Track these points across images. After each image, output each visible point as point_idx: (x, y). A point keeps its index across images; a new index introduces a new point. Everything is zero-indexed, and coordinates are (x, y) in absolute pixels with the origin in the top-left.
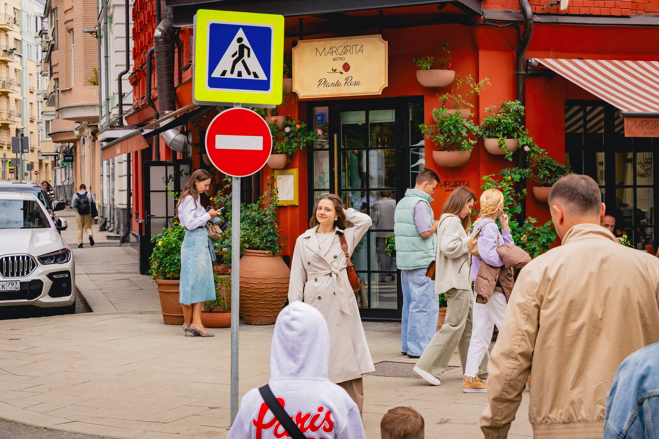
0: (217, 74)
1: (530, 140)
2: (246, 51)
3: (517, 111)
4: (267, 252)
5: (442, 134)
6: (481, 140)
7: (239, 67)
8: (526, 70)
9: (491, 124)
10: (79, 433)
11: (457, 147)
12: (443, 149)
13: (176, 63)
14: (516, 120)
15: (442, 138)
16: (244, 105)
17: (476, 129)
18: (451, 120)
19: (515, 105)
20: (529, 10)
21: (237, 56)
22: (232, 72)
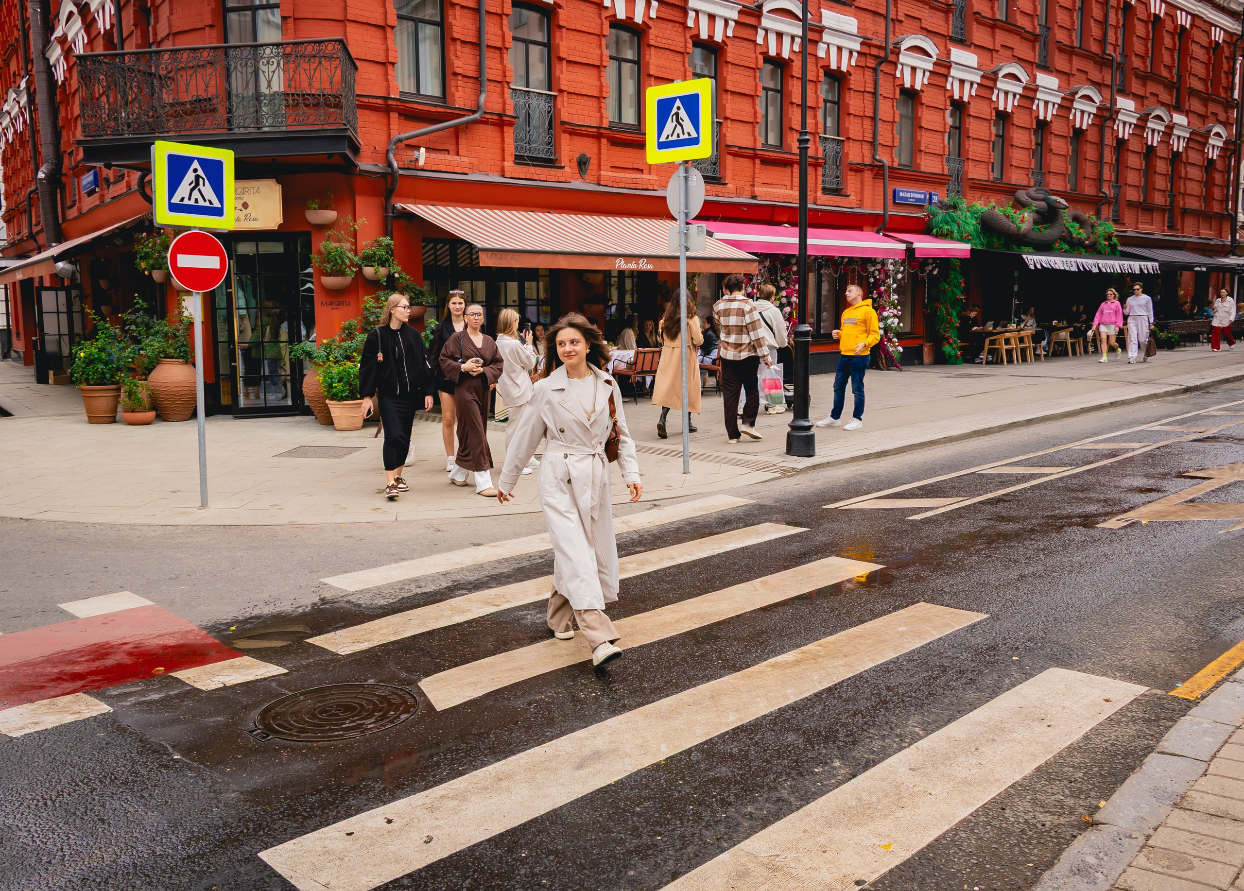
0: (176, 200)
1: (400, 268)
2: (201, 180)
3: (388, 245)
4: (181, 360)
5: (329, 262)
6: (360, 268)
7: (196, 194)
8: (393, 213)
9: (368, 256)
10: (58, 521)
11: (341, 273)
12: (330, 275)
13: (59, 202)
14: (387, 253)
15: (329, 266)
16: (201, 229)
17: (356, 259)
18: (337, 251)
19: (386, 240)
20: (395, 164)
21: (193, 185)
22: (190, 199)
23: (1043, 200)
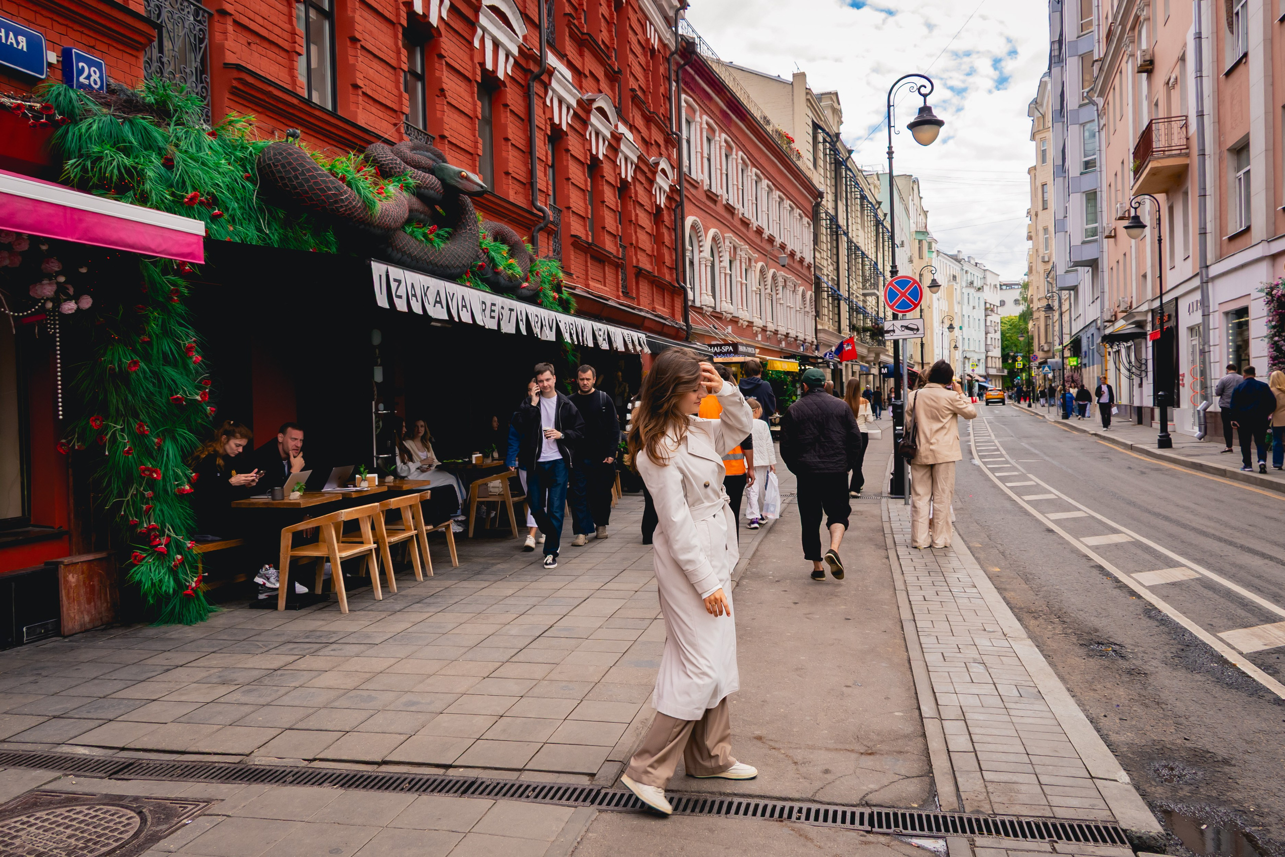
23: (431, 171)
